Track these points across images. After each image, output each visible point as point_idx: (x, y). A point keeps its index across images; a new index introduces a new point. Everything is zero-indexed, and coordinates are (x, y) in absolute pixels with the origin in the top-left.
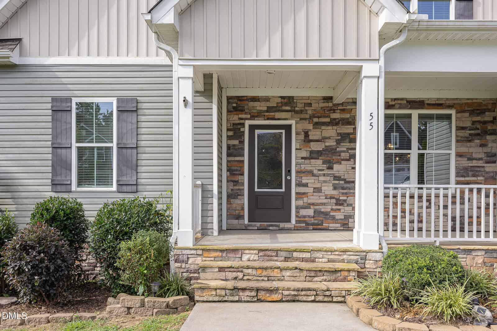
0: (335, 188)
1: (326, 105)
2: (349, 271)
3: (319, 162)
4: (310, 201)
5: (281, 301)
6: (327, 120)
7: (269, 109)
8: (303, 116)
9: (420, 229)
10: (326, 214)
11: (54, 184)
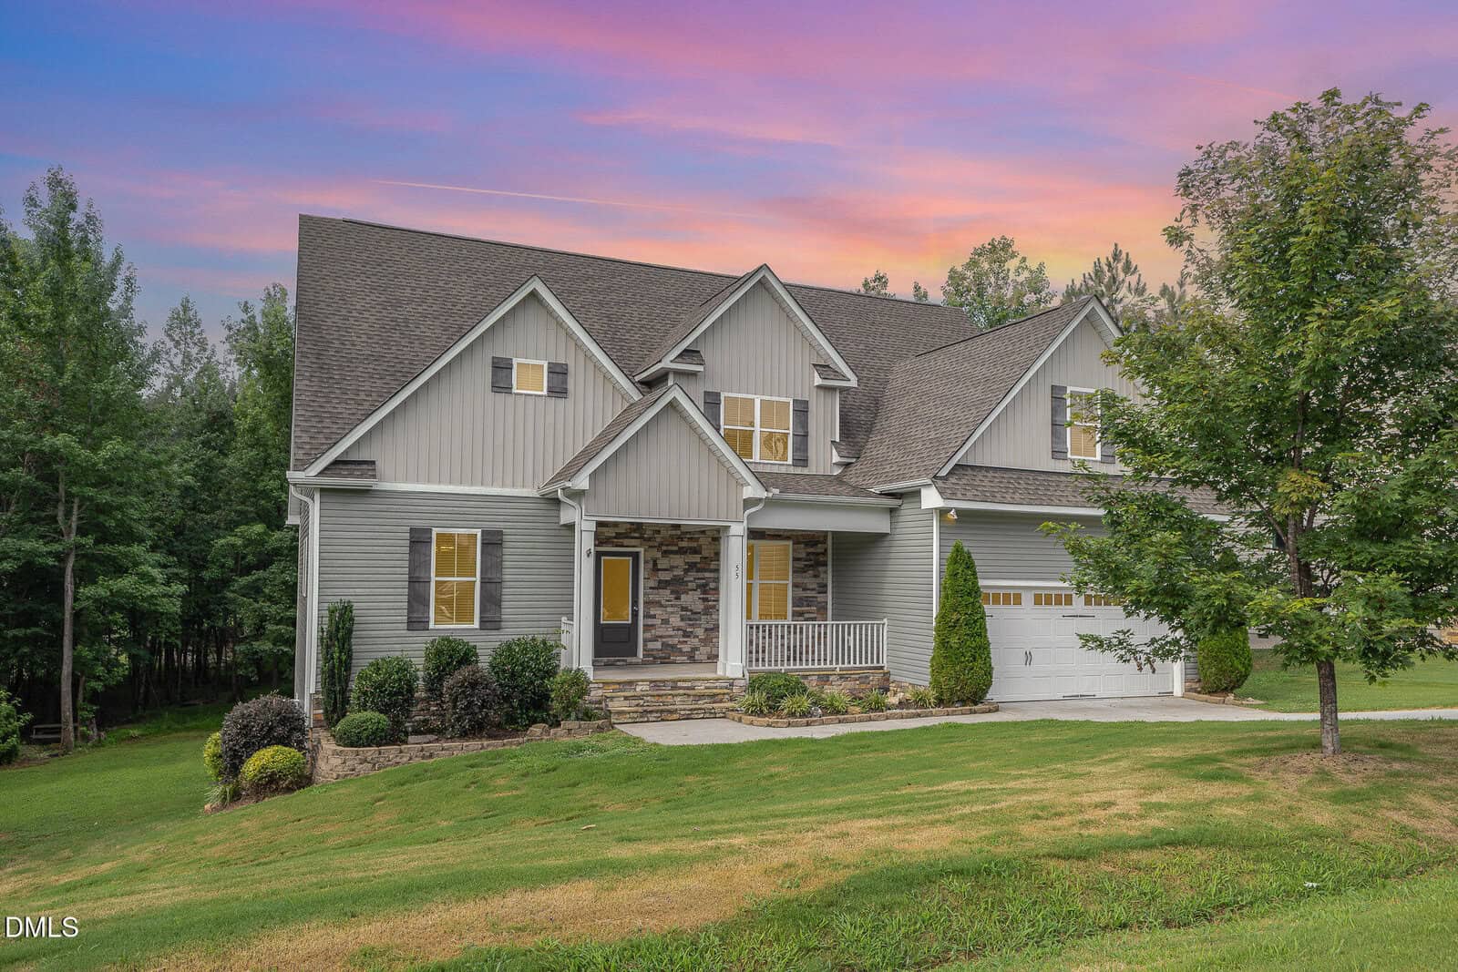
0: (682, 620)
1: (674, 532)
2: (724, 694)
3: (668, 592)
4: (657, 633)
5: (679, 719)
6: (675, 548)
7: (618, 536)
8: (651, 544)
9: (757, 660)
10: (673, 646)
11: (410, 622)
